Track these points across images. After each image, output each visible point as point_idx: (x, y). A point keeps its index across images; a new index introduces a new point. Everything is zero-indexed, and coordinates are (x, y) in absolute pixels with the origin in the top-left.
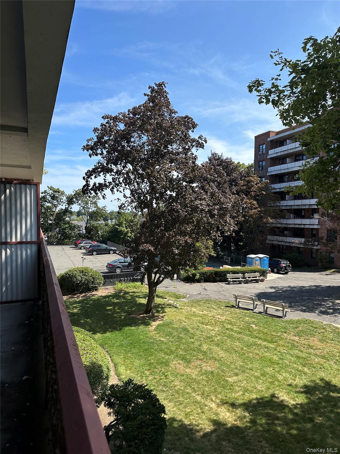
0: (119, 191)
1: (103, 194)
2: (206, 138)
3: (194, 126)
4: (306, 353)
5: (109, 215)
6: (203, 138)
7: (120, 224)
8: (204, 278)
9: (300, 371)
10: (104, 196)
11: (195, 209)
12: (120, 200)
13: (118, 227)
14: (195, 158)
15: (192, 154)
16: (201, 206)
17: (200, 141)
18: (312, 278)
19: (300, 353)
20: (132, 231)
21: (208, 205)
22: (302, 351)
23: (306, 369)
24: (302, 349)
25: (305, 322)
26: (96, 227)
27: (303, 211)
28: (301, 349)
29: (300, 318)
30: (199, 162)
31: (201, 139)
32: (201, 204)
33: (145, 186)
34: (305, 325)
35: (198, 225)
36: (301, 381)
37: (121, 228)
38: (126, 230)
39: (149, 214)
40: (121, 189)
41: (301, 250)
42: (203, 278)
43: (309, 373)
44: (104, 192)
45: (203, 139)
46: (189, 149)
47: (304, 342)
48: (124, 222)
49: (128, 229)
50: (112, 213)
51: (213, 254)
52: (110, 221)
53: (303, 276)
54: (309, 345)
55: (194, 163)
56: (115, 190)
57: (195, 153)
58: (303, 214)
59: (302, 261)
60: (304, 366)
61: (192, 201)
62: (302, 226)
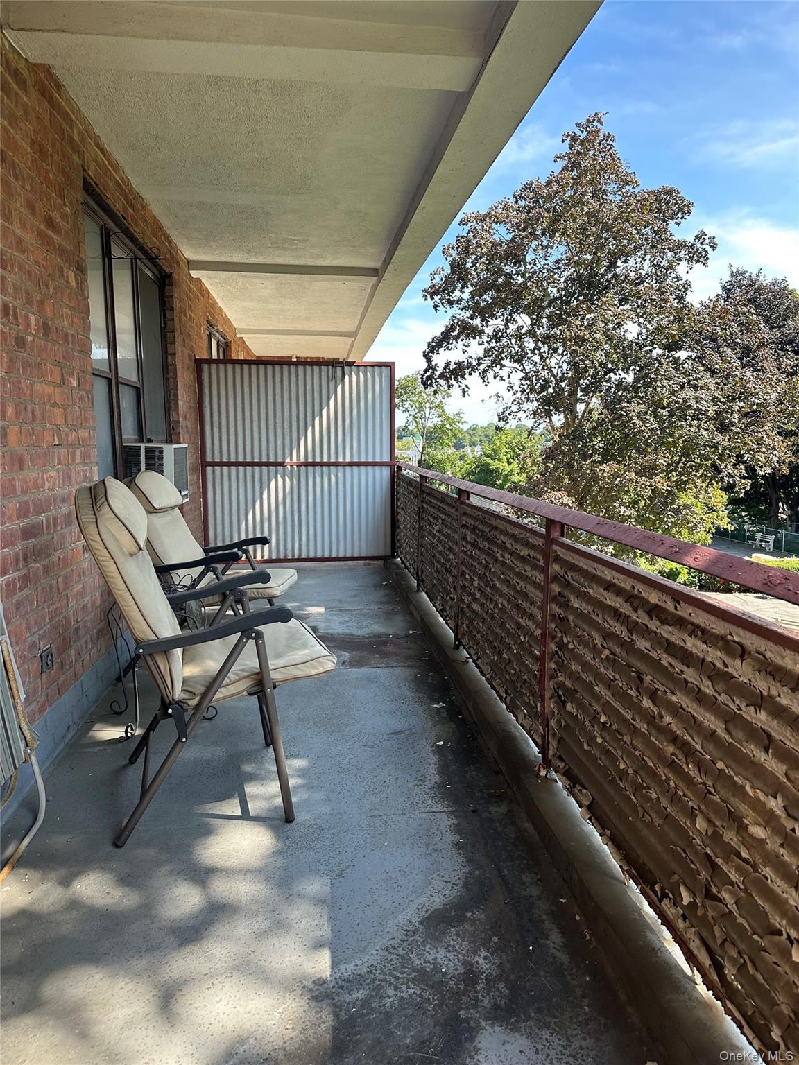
0: (498, 378)
1: (463, 386)
2: (714, 238)
3: (684, 209)
5: (466, 435)
6: (706, 237)
7: (494, 455)
8: (700, 581)
10: (466, 389)
11: (681, 412)
12: (501, 399)
13: (491, 462)
14: (686, 287)
15: (678, 279)
16: (697, 402)
17: (698, 245)
20: (523, 469)
21: (715, 400)
26: (441, 462)
30: (695, 299)
31: (701, 240)
32: (697, 399)
33: (559, 362)
35: (686, 452)
37: (497, 462)
38: (508, 469)
39: (567, 425)
40: (504, 373)
42: (697, 580)
44: (465, 382)
45: (707, 241)
46: (669, 268)
48: (504, 450)
49: (512, 466)
50: (474, 429)
51: (725, 523)
52: (468, 450)
55: (680, 299)
56: (490, 375)
57: (685, 277)
61: (673, 392)
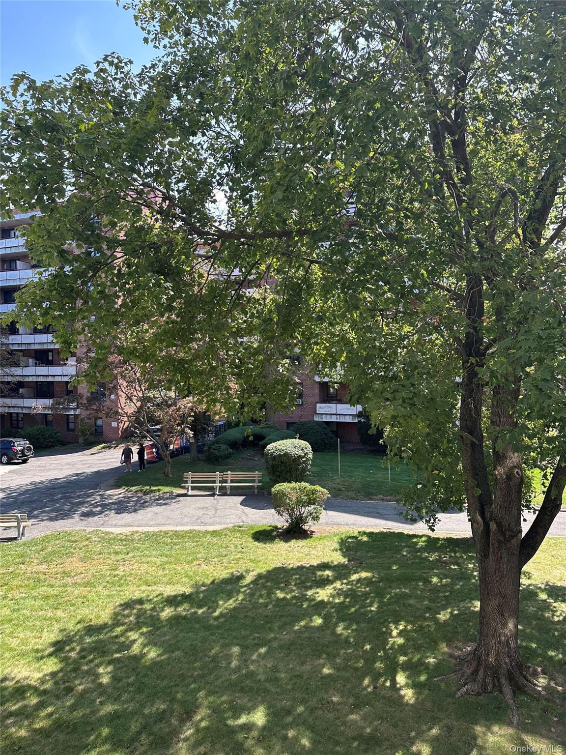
4: (59, 586)
9: (50, 618)
18: (68, 464)
19: (50, 589)
22: (52, 586)
23: (59, 613)
24: (53, 582)
25: (57, 536)
27: (50, 354)
28: (51, 583)
29: (48, 533)
34: (58, 542)
36: (51, 636)
41: (50, 418)
43: (64, 618)
47: (56, 570)
53: (55, 462)
54: (64, 572)
58: (50, 358)
59: (52, 438)
60: (56, 609)
62: (50, 379)
